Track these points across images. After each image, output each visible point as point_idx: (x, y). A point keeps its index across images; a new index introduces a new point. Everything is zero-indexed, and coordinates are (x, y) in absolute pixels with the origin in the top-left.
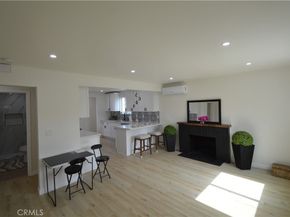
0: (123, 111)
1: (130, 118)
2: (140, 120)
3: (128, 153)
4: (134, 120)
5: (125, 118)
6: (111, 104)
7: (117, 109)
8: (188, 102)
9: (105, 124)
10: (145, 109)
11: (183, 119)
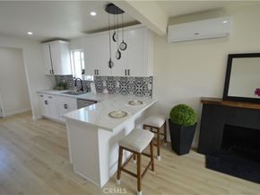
0: (79, 76)
1: (93, 87)
2: (111, 91)
3: (104, 180)
4: (99, 90)
5: (83, 87)
6: (54, 61)
7: (66, 71)
8: (231, 57)
9: (46, 97)
10: (127, 72)
11: (213, 91)
